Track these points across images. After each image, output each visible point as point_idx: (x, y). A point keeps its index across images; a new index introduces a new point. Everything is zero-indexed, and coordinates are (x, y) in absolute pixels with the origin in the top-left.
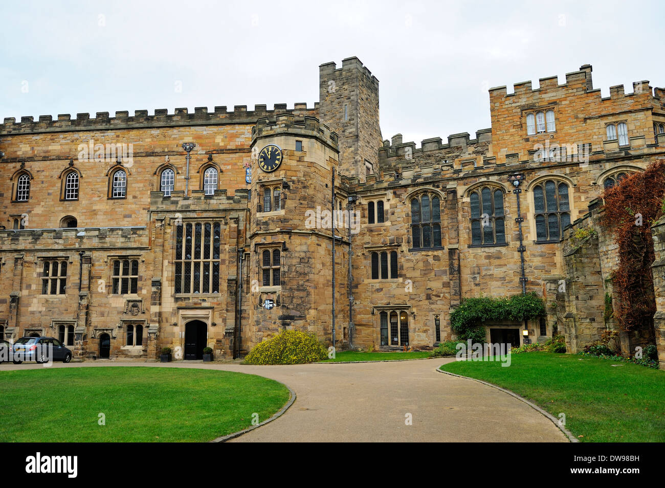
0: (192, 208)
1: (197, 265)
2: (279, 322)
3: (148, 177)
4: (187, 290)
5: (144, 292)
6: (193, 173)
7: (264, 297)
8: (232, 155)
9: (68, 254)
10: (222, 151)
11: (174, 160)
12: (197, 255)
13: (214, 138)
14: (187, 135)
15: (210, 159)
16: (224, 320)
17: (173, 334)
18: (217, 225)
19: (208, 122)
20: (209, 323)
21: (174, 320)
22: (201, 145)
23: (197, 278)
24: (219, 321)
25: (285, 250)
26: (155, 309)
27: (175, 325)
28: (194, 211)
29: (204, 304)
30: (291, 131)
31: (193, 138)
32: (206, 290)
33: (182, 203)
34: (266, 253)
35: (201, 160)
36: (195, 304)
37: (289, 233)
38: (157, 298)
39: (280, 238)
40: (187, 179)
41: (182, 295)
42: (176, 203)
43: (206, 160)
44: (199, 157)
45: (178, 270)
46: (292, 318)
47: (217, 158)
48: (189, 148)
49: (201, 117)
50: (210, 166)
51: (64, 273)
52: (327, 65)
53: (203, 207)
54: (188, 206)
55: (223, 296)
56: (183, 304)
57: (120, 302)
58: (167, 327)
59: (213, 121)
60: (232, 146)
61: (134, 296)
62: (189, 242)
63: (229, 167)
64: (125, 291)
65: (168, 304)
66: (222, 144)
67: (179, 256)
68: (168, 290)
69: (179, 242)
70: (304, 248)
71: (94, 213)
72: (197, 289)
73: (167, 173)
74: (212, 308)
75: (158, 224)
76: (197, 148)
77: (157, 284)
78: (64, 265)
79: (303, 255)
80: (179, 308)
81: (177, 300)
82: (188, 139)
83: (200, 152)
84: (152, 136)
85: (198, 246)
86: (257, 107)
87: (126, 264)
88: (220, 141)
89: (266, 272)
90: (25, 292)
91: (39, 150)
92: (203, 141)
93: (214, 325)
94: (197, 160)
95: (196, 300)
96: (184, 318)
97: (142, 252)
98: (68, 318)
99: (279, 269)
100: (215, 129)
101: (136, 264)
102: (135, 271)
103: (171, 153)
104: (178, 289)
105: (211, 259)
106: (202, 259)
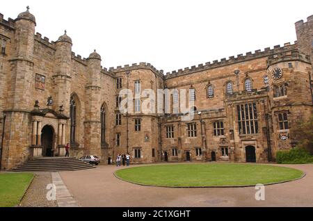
1: (248, 122)
2: (290, 145)
3: (221, 87)
4: (244, 133)
5: (227, 134)
6: (240, 83)
7: (281, 135)
8: (257, 73)
9: (196, 121)
10: (252, 71)
11: (231, 79)
12: (247, 118)
13: (247, 66)
14: (235, 67)
15: (247, 76)
16: (263, 145)
17: (240, 151)
18: (254, 104)
19: (244, 60)
20: (256, 146)
21: (240, 146)
22: (242, 70)
23: (248, 128)
24: (260, 145)
25: (289, 113)
26: (232, 141)
28: (244, 99)
29: (253, 139)
30: (285, 59)
31: (238, 68)
32: (253, 132)
33: (238, 96)
34: (280, 115)
35: (243, 77)
36: (249, 139)
37: (290, 105)
38: (232, 136)
39: (286, 108)
40: (238, 86)
41: (242, 135)
43: (245, 77)
45: (240, 125)
46: (296, 143)
47: (250, 75)
48: (237, 73)
49: (240, 58)
50: (247, 79)
51: (195, 129)
52: (299, 22)
53: (247, 97)
54: (241, 98)
55: (261, 135)
56: (243, 139)
57: (217, 139)
58: (238, 149)
59: (246, 60)
60: (256, 68)
61: (223, 136)
62: (243, 113)
63: (256, 78)
64: (219, 135)
65: (237, 139)
66: (251, 69)
67: (239, 119)
68: (236, 133)
69: (239, 113)
70: (299, 111)
71: (202, 104)
72: (249, 132)
73: (230, 84)
74: (256, 140)
75: (229, 106)
76: (240, 72)
77: (232, 131)
78: (195, 126)
79: (298, 115)
80: (242, 141)
81: (240, 137)
82: (236, 69)
83: (242, 73)
84: (221, 70)
85: (247, 114)
86: (265, 49)
87: (218, 123)
88: (250, 67)
89: (281, 123)
90: (182, 136)
91: (180, 82)
93: (258, 147)
94: (241, 77)
95: (249, 137)
96: (245, 145)
97: (224, 118)
98: (199, 146)
99: (287, 122)
100: (247, 62)
101: (222, 123)
102: (222, 126)
103: (229, 76)
104: (240, 132)
105: (253, 119)
106: (249, 120)
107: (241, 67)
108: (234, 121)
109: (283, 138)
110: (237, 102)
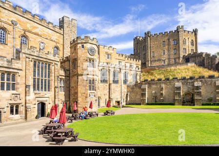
1: (42, 80)
2: (95, 101)
4: (38, 90)
5: (20, 90)
6: (17, 36)
8: (34, 35)
11: (6, 26)
12: (42, 76)
13: (26, 24)
14: (13, 17)
15: (25, 33)
16: (53, 102)
18: (49, 66)
21: (34, 102)
23: (42, 85)
24: (51, 102)
26: (28, 98)
27: (35, 104)
29: (46, 96)
31: (16, 20)
32: (45, 90)
35: (21, 32)
36: (43, 96)
38: (29, 93)
40: (14, 38)
41: (37, 92)
43: (23, 33)
47: (28, 34)
48: (14, 24)
49: (20, 12)
50: (23, 36)
55: (52, 93)
56: (38, 96)
57: (6, 95)
59: (25, 16)
60: (34, 31)
62: (38, 70)
63: (33, 40)
64: (8, 89)
65: (32, 96)
67: (34, 76)
68: (31, 89)
69: (34, 69)
72: (42, 90)
74: (49, 97)
76: (18, 25)
77: (29, 87)
80: (36, 97)
81: (35, 94)
82: (14, 19)
83: (20, 28)
85: (42, 73)
87: (8, 76)
88: (29, 27)
92: (21, 24)
93: (49, 104)
94: (19, 31)
95: (43, 94)
96: (38, 101)
97: (18, 71)
100: (27, 20)
101: (14, 76)
102: (14, 80)
103: (5, 22)
104: (34, 89)
105: (47, 78)
106: (44, 78)
107: (20, 21)
108: (30, 77)
109: (92, 96)
110: (35, 58)
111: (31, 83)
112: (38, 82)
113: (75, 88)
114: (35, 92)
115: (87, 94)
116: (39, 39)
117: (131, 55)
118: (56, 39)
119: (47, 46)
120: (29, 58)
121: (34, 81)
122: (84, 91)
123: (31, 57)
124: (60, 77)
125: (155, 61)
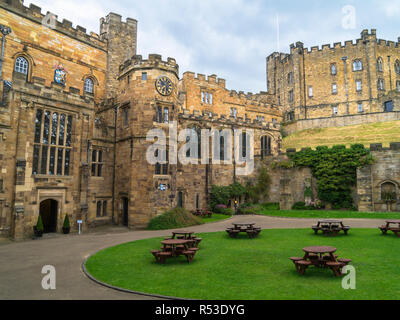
0: (53, 97)
1: (53, 149)
2: (169, 199)
4: (44, 172)
6: (7, 56)
7: (159, 182)
8: (44, 54)
10: (35, 46)
12: (54, 141)
13: (29, 31)
14: (4, 18)
15: (25, 50)
17: (32, 212)
18: (70, 118)
19: (25, 15)
20: (61, 201)
21: (32, 199)
22: (16, 32)
23: (52, 161)
24: (71, 199)
26: (19, 188)
27: (35, 203)
28: (55, 101)
29: (60, 185)
31: (10, 23)
32: (59, 172)
33: (43, 90)
35: (16, 47)
36: (53, 184)
38: (22, 178)
41: (40, 176)
42: (39, 89)
43: (20, 49)
44: (14, 44)
47: (31, 51)
48: (5, 31)
50: (22, 56)
53: (62, 99)
54: (49, 95)
55: (73, 178)
56: (42, 184)
58: (27, 206)
59: (28, 16)
60: (44, 45)
62: (46, 128)
63: (41, 63)
65: (28, 185)
66: (35, 40)
67: (37, 139)
68: (29, 170)
69: (37, 126)
72: (52, 171)
74: (66, 188)
75: (23, 106)
76: (12, 34)
77: (22, 164)
80: (38, 188)
81: (36, 180)
82: (5, 23)
83: (15, 39)
86: (65, 21)
88: (34, 37)
92: (19, 31)
93: (67, 202)
94: (12, 46)
95: (52, 181)
96: (41, 196)
97: (3, 130)
100: (31, 24)
104: (35, 170)
105: (64, 146)
106: (57, 145)
107: (16, 26)
108: (28, 143)
109: (162, 187)
110: (40, 101)
111: (28, 155)
112: (45, 153)
113: (124, 167)
114: (37, 176)
115: (151, 183)
116: (55, 62)
117: (262, 93)
118: (91, 61)
119: (71, 76)
120: (28, 103)
121: (36, 151)
122: (144, 175)
123: (32, 99)
124: (94, 143)
125: (315, 106)
